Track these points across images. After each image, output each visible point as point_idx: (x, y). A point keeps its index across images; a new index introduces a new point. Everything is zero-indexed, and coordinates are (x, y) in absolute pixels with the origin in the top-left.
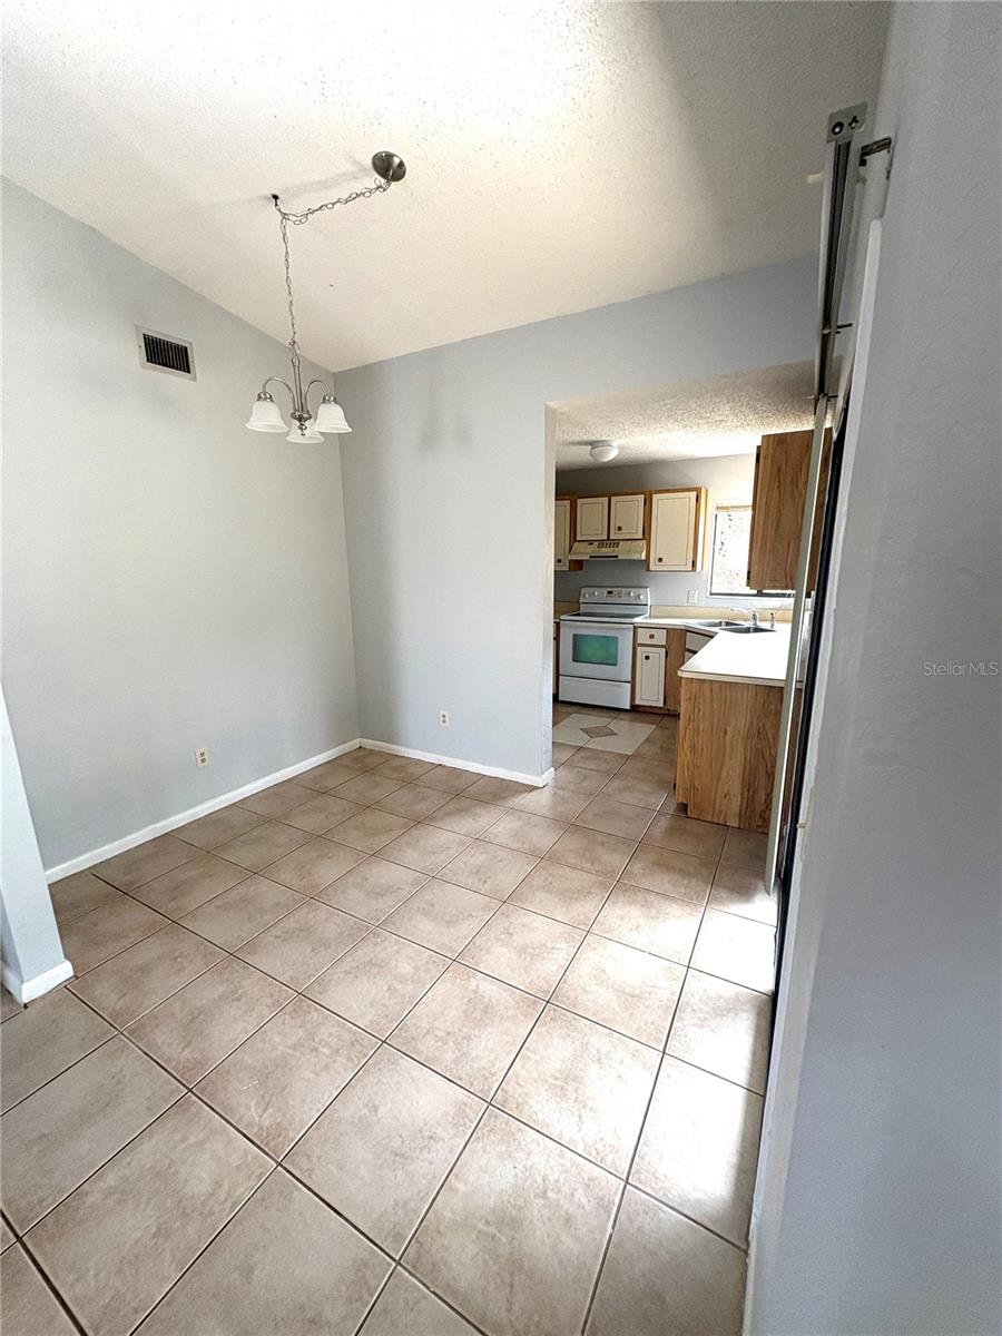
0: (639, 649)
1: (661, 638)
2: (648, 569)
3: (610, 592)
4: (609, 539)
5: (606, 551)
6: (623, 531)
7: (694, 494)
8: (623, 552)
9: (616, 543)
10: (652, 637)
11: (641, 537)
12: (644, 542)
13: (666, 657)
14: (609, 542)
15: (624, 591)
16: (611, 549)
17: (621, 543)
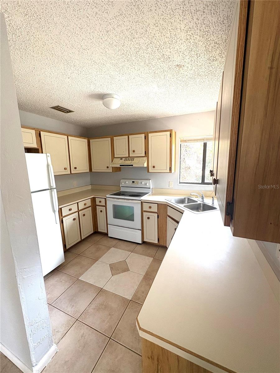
0: (144, 213)
1: (155, 208)
2: (148, 171)
3: (133, 182)
4: (129, 156)
5: (128, 163)
6: (136, 152)
7: (168, 133)
8: (136, 163)
9: (133, 158)
10: (150, 207)
11: (144, 155)
12: (146, 158)
13: (158, 218)
14: (129, 158)
15: (140, 181)
16: (131, 161)
17: (135, 159)
